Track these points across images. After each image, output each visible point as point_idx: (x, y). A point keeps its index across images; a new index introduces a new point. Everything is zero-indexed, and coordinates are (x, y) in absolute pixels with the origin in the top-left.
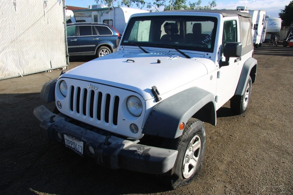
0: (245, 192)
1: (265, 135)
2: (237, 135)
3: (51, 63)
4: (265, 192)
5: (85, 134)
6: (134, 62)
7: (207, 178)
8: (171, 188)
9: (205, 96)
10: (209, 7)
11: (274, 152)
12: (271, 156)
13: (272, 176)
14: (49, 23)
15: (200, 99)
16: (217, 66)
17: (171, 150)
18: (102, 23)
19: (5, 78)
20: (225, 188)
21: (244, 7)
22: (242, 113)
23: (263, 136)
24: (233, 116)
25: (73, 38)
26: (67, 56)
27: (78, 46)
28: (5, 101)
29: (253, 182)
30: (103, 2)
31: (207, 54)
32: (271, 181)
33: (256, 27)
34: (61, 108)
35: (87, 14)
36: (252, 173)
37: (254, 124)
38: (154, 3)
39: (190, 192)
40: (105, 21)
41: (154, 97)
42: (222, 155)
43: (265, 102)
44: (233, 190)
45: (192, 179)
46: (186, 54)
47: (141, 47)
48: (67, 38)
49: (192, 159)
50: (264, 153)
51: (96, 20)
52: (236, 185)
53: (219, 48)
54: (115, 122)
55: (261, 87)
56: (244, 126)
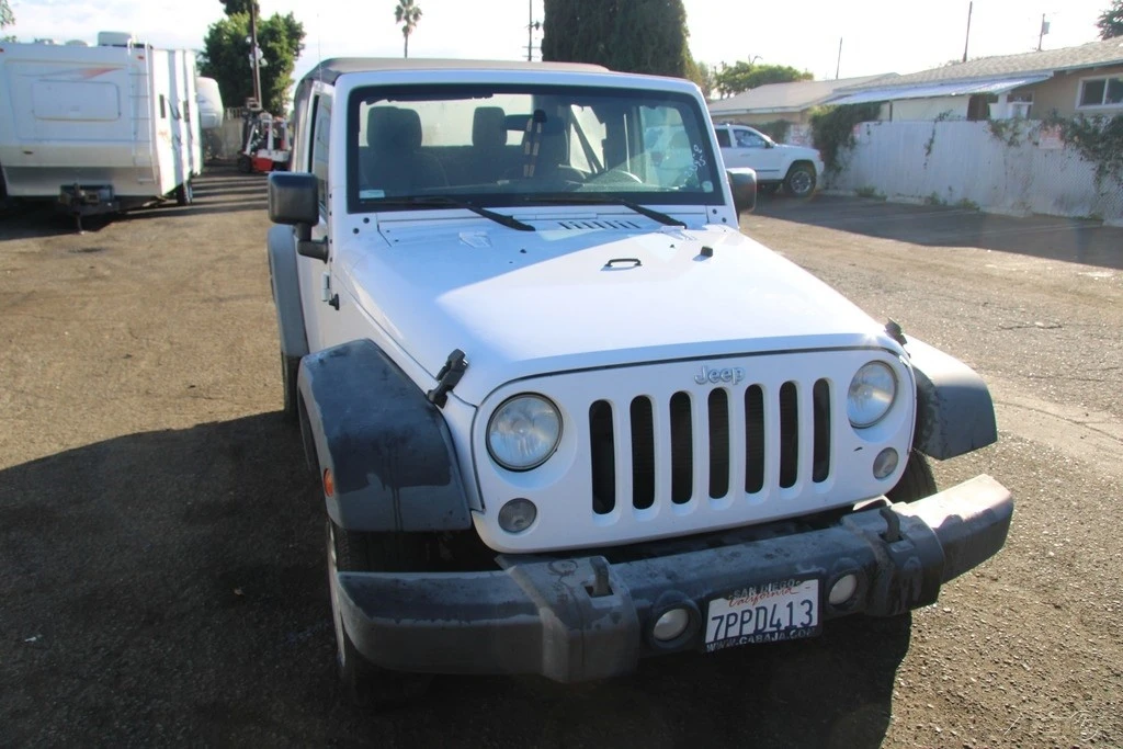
6: (639, 264)
31: (715, 211)
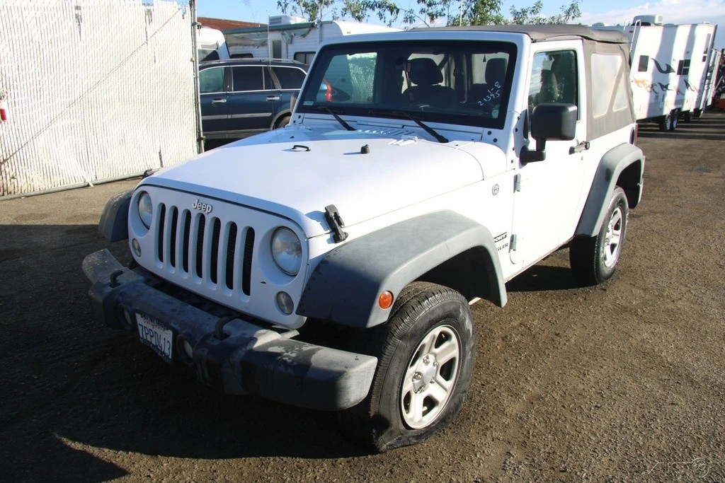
0: (554, 469)
1: (645, 335)
2: (574, 334)
3: (160, 156)
4: (605, 470)
5: (178, 314)
6: (308, 150)
7: (470, 431)
8: (374, 450)
9: (460, 231)
10: (563, 19)
11: (655, 378)
12: (646, 387)
13: (633, 434)
14: (157, 61)
15: (445, 239)
16: (512, 162)
17: (361, 356)
18: (291, 60)
19: (54, 189)
20: (507, 457)
21: (653, 18)
22: (601, 282)
23: (639, 339)
24: (576, 290)
25: (218, 97)
26: (199, 140)
27: (230, 117)
28: (43, 240)
29: (581, 446)
30: (299, 9)
31: (490, 133)
32: (627, 447)
33: (684, 68)
34: (140, 256)
35: (256, 38)
36: (584, 425)
37: (624, 309)
38: (423, 11)
39: (417, 462)
40: (298, 56)
41: (329, 231)
42: (523, 380)
43: (670, 256)
44: (526, 463)
45: (432, 433)
46: (437, 131)
47: (340, 116)
48: (199, 97)
49: (431, 382)
50: (629, 380)
51: (277, 52)
52: (535, 452)
53: (519, 118)
54: (246, 289)
55: (671, 220)
56: (598, 314)
